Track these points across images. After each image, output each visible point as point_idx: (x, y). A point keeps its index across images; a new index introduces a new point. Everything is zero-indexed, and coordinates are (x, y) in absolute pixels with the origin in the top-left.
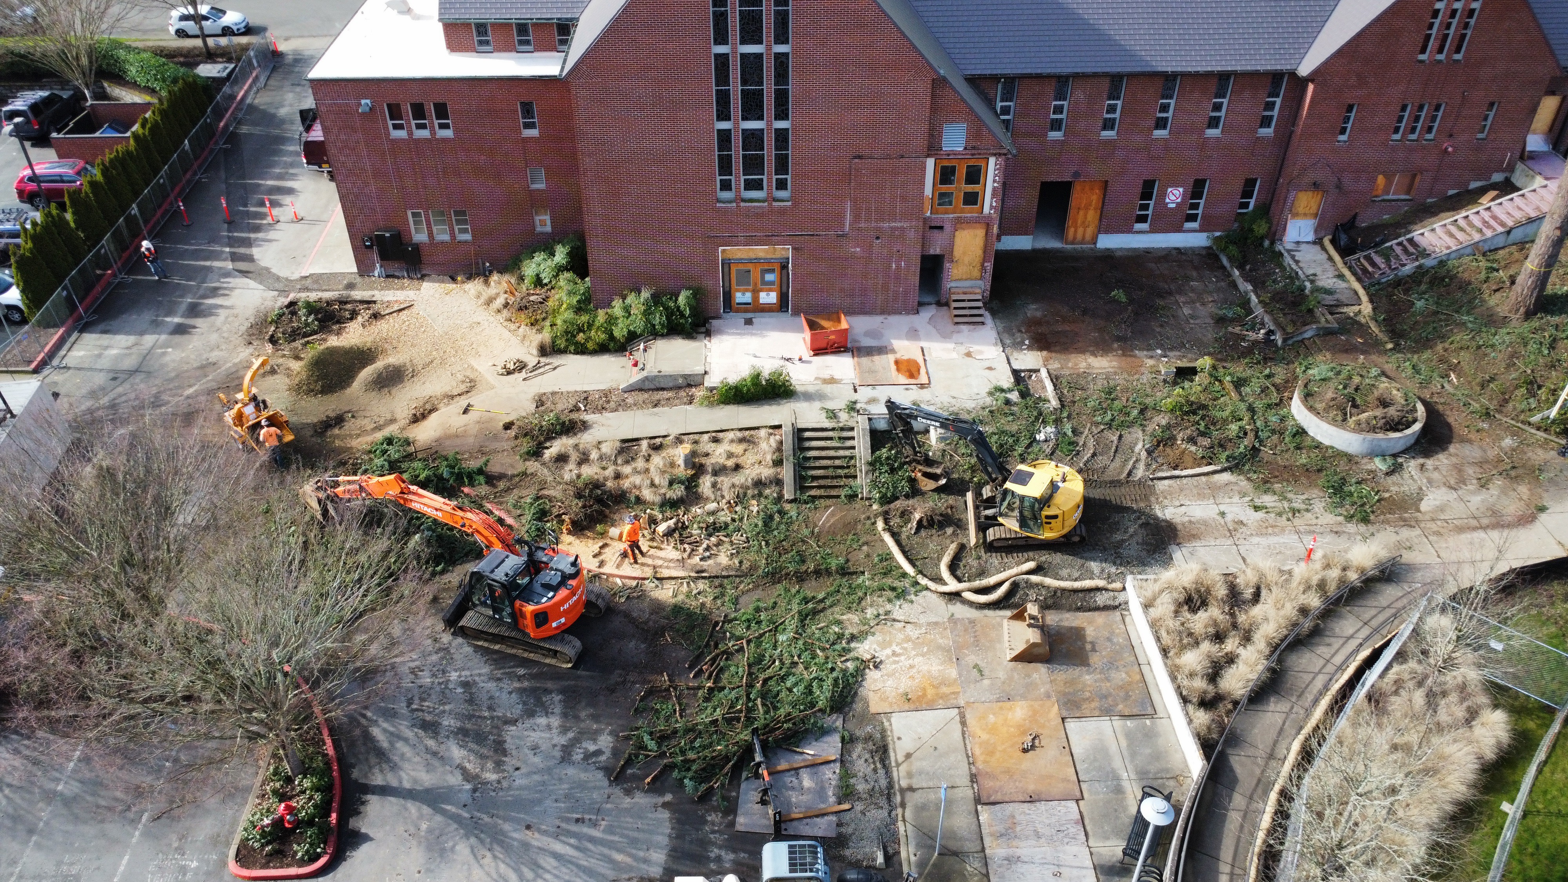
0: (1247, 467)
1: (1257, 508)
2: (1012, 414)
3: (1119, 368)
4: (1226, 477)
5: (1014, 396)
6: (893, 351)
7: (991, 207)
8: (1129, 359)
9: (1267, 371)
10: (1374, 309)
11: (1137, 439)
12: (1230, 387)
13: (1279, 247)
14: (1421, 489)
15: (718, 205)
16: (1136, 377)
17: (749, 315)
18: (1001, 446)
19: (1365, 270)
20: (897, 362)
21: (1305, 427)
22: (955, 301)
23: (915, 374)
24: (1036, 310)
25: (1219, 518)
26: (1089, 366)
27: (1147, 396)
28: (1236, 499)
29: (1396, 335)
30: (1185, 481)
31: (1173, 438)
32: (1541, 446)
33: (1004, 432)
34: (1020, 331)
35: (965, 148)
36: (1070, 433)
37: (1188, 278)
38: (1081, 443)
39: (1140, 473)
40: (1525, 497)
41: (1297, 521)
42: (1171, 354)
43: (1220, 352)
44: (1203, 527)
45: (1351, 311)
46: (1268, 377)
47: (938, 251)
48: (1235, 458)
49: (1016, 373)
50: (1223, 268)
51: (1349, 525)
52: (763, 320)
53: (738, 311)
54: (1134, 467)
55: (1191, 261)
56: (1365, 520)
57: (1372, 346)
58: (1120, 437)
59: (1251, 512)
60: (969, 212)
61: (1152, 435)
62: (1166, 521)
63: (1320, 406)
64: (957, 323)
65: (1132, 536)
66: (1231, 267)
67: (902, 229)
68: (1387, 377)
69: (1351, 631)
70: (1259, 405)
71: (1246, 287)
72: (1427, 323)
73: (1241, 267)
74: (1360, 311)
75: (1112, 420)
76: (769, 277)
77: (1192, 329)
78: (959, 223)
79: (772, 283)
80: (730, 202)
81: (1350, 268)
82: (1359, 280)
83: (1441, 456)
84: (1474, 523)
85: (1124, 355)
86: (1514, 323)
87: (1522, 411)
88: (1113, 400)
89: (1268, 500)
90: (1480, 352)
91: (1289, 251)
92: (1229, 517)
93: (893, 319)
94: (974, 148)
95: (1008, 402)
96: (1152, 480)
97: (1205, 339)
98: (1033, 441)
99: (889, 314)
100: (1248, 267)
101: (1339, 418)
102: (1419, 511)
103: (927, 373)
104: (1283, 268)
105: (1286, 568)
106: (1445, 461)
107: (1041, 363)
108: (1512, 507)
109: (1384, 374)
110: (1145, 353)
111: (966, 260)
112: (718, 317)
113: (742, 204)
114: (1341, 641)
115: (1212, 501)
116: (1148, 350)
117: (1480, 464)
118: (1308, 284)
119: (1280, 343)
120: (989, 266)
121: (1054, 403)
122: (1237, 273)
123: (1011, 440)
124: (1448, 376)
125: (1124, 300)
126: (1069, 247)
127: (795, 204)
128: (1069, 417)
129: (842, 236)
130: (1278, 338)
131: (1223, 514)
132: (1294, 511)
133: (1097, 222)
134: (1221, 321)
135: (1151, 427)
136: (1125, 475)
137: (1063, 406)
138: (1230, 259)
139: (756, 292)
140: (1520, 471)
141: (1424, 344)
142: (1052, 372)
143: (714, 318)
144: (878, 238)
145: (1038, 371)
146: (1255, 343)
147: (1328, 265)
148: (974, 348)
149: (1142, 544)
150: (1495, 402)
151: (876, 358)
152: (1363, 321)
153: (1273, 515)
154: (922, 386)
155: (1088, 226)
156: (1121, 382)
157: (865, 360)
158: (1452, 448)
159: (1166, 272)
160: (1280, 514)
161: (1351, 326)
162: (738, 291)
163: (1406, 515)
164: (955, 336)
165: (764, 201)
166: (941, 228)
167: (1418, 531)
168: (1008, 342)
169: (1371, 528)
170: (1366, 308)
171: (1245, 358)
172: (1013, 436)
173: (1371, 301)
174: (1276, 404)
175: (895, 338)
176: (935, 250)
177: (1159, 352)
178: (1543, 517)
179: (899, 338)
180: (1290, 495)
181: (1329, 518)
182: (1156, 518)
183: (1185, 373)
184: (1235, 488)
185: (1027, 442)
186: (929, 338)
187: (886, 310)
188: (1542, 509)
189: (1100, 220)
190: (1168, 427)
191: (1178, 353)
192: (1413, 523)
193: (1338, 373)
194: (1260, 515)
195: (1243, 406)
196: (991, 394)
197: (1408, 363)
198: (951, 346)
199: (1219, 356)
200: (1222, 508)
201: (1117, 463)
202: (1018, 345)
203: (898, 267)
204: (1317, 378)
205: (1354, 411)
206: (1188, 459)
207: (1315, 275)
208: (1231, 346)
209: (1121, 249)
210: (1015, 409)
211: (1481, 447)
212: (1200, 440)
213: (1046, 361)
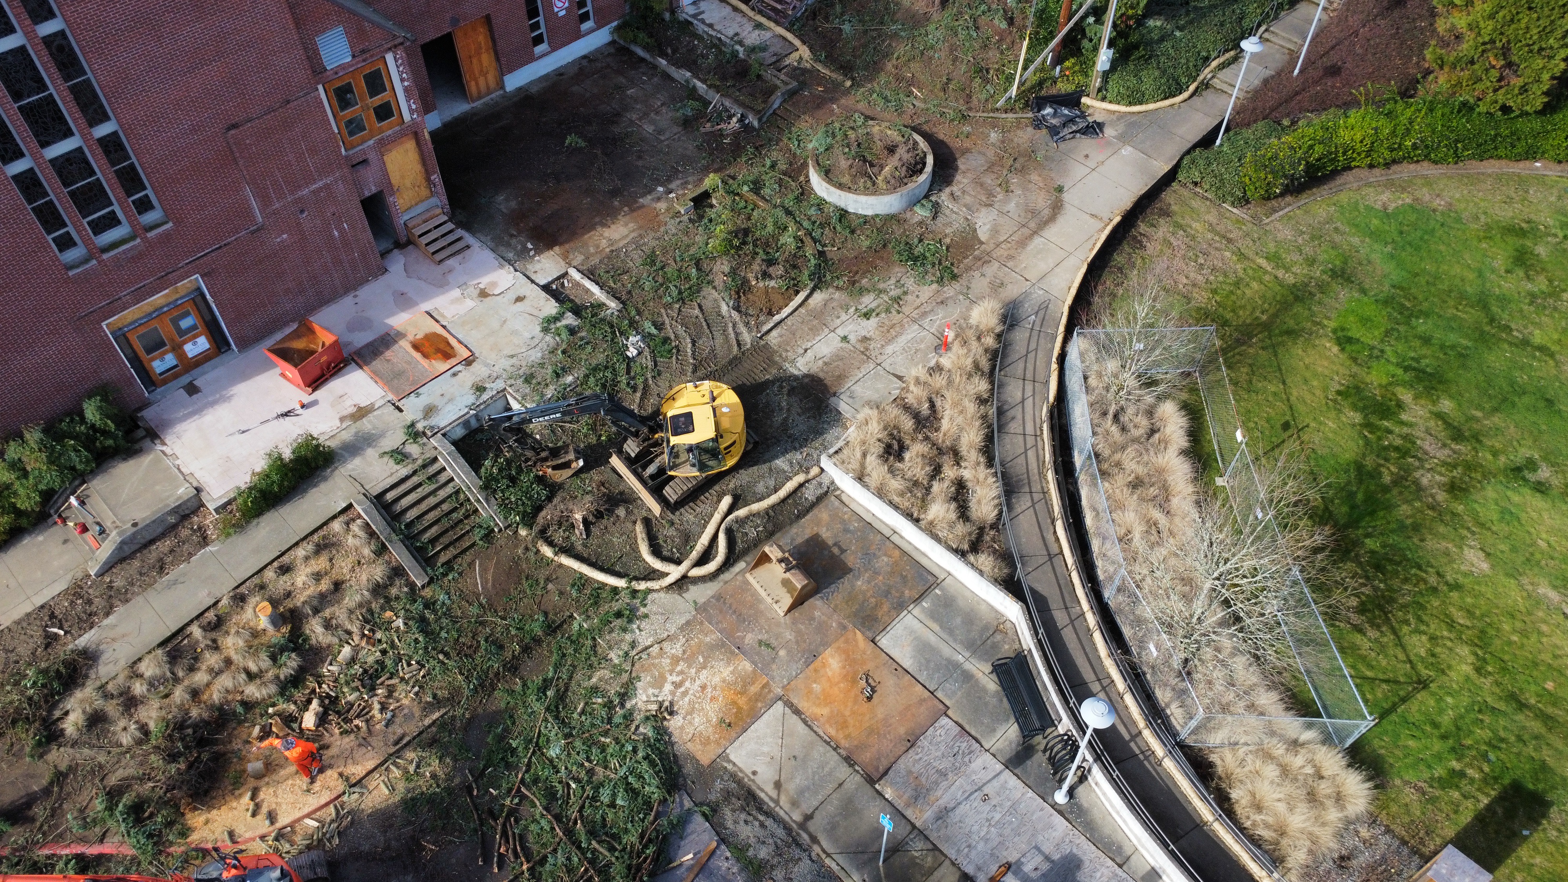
0: (828, 277)
1: (867, 315)
2: (587, 343)
3: (640, 228)
4: (819, 297)
5: (570, 319)
6: (401, 335)
7: (411, 111)
8: (640, 212)
9: (768, 163)
10: (811, 49)
11: (716, 300)
12: (752, 197)
13: (682, 17)
14: (967, 219)
15: (71, 273)
16: (662, 229)
17: (185, 380)
18: (604, 386)
19: (774, 9)
20: (416, 346)
21: (843, 205)
22: (420, 236)
23: (447, 349)
24: (507, 200)
25: (844, 345)
26: (611, 242)
27: (688, 246)
28: (844, 317)
29: (846, 69)
30: (789, 322)
31: (745, 281)
32: (1018, 128)
33: (595, 369)
34: (512, 236)
35: (354, 56)
36: (654, 331)
37: (619, 88)
38: (673, 337)
39: (747, 338)
40: (1041, 185)
41: (906, 310)
42: (673, 186)
43: (713, 161)
44: (839, 363)
45: (792, 60)
46: (773, 166)
47: (374, 190)
48: (814, 274)
49: (546, 288)
50: (643, 60)
51: (945, 289)
52: (209, 377)
53: (165, 382)
54: (737, 334)
55: (608, 66)
56: (954, 277)
57: (834, 92)
58: (700, 306)
59: (864, 322)
60: (389, 128)
61: (727, 288)
62: (806, 376)
63: (846, 179)
64: (441, 261)
65: (788, 410)
66: (652, 56)
67: (327, 187)
68: (872, 119)
69: (1019, 394)
70: (789, 203)
71: (682, 75)
72: (865, 46)
73: (663, 55)
74: (801, 58)
75: (680, 293)
76: (185, 323)
77: (668, 146)
78: (384, 145)
79: (193, 328)
80: (86, 261)
81: (760, 12)
82: (777, 23)
83: (958, 177)
84: (1026, 231)
85: (632, 210)
86: (936, 17)
87: (987, 100)
88: (662, 268)
89: (868, 301)
90: (925, 58)
91: (695, 16)
92: (852, 338)
93: (365, 292)
94: (363, 51)
95: (572, 331)
96: (761, 338)
97: (688, 153)
98: (629, 361)
99: (355, 289)
100: (669, 51)
101: (869, 184)
102: (982, 243)
103: (460, 342)
104: (700, 38)
105: (932, 363)
106: (965, 181)
107: (563, 263)
108: (1042, 201)
109: (868, 118)
110: (649, 197)
111: (408, 183)
112: (146, 404)
113: (105, 256)
114: (1020, 407)
115: (826, 331)
116: (650, 192)
117: (990, 169)
118: (737, 47)
119: (756, 124)
120: (436, 178)
121: (613, 304)
122: (664, 62)
123: (609, 374)
124: (911, 92)
125: (583, 144)
126: (478, 104)
127: (178, 222)
128: (639, 313)
129: (258, 230)
130: (753, 120)
131: (845, 339)
132: (897, 300)
133: (494, 64)
134: (687, 124)
135: (719, 280)
136: (735, 349)
137: (623, 303)
138: (646, 48)
139: (178, 349)
140: (1021, 160)
141: (874, 68)
142: (580, 267)
143: (140, 409)
144: (302, 211)
145: (567, 273)
146: (736, 134)
147: (739, 18)
148: (484, 281)
149: (804, 413)
150: (961, 101)
151: (388, 354)
152: (808, 66)
153: (883, 315)
154: (468, 362)
155: (487, 73)
156: (654, 243)
157: (377, 364)
158: (962, 164)
159: (596, 91)
160: (888, 311)
161: (801, 75)
162: (153, 359)
163: (976, 253)
164: (450, 278)
165: (132, 238)
166: (365, 162)
167: (996, 265)
168: (510, 255)
169: (963, 281)
170: (804, 52)
171: (740, 156)
172: (606, 367)
173: (804, 43)
174: (802, 194)
175: (388, 316)
176: (371, 189)
177: (660, 189)
178: (1066, 196)
179: (392, 314)
180: (881, 286)
181: (928, 291)
182: (796, 378)
183: (701, 201)
184: (835, 304)
185: (624, 366)
186: (427, 297)
187: (351, 286)
188: (1060, 189)
189: (498, 59)
190: (733, 272)
191: (678, 182)
192: (987, 258)
193: (834, 136)
194: (873, 321)
195: (780, 213)
196: (546, 330)
197: (875, 95)
198: (456, 293)
199: (716, 166)
200: (841, 332)
201: (719, 340)
202: (523, 254)
203: (342, 231)
204: (822, 150)
205: (875, 170)
206: (777, 298)
207: (737, 34)
208: (716, 149)
209: (531, 83)
210: (583, 334)
211: (980, 153)
212: (771, 270)
213: (565, 257)
